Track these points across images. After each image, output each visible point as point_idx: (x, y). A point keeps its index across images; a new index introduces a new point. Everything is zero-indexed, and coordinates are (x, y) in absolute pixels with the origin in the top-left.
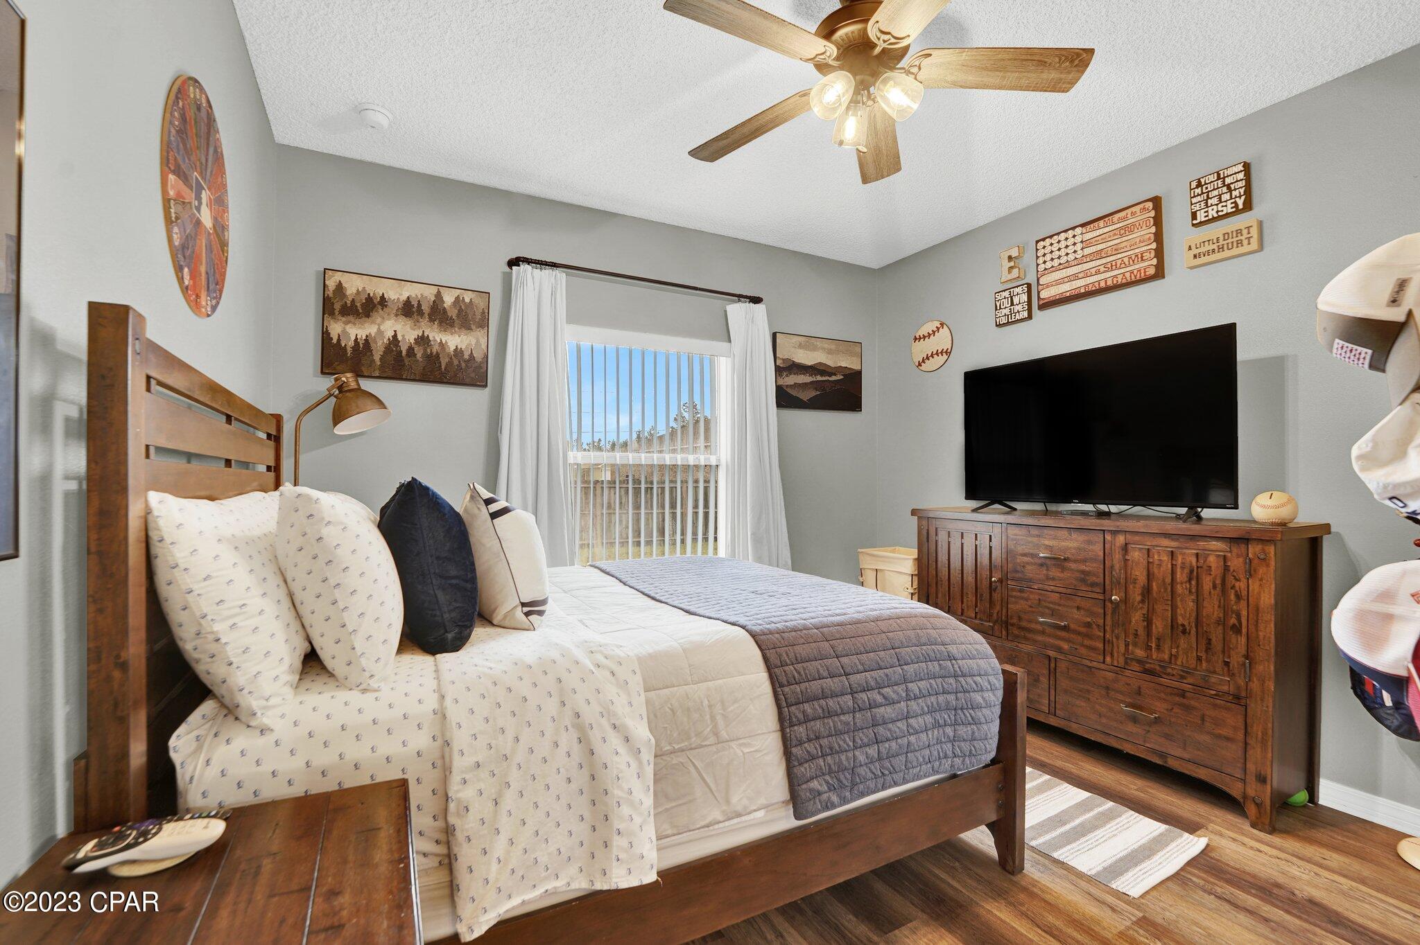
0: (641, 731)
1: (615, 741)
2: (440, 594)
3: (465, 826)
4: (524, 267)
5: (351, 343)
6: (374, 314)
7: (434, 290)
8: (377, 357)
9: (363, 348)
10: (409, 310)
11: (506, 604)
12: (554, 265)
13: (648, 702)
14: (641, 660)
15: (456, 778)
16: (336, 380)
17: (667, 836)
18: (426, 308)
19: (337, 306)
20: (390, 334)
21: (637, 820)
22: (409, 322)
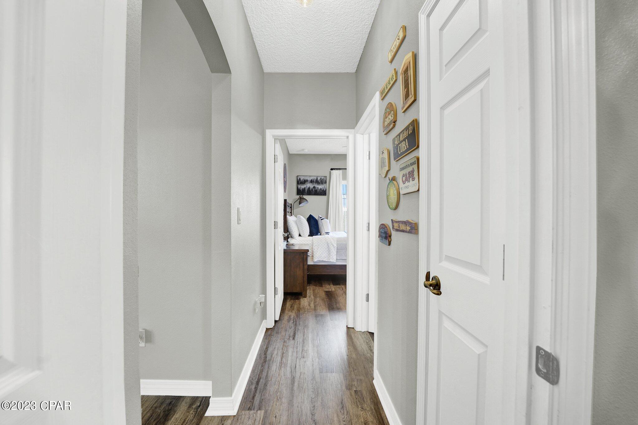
0: (335, 245)
1: (332, 246)
2: (313, 229)
3: (314, 251)
4: (334, 171)
5: (302, 189)
6: (306, 183)
7: (316, 177)
8: (306, 191)
9: (304, 189)
10: (312, 182)
11: (323, 232)
12: (340, 169)
13: (337, 243)
14: (337, 238)
15: (314, 246)
16: (300, 196)
17: (338, 260)
18: (315, 181)
19: (299, 182)
20: (308, 187)
21: (334, 255)
22: (312, 184)
